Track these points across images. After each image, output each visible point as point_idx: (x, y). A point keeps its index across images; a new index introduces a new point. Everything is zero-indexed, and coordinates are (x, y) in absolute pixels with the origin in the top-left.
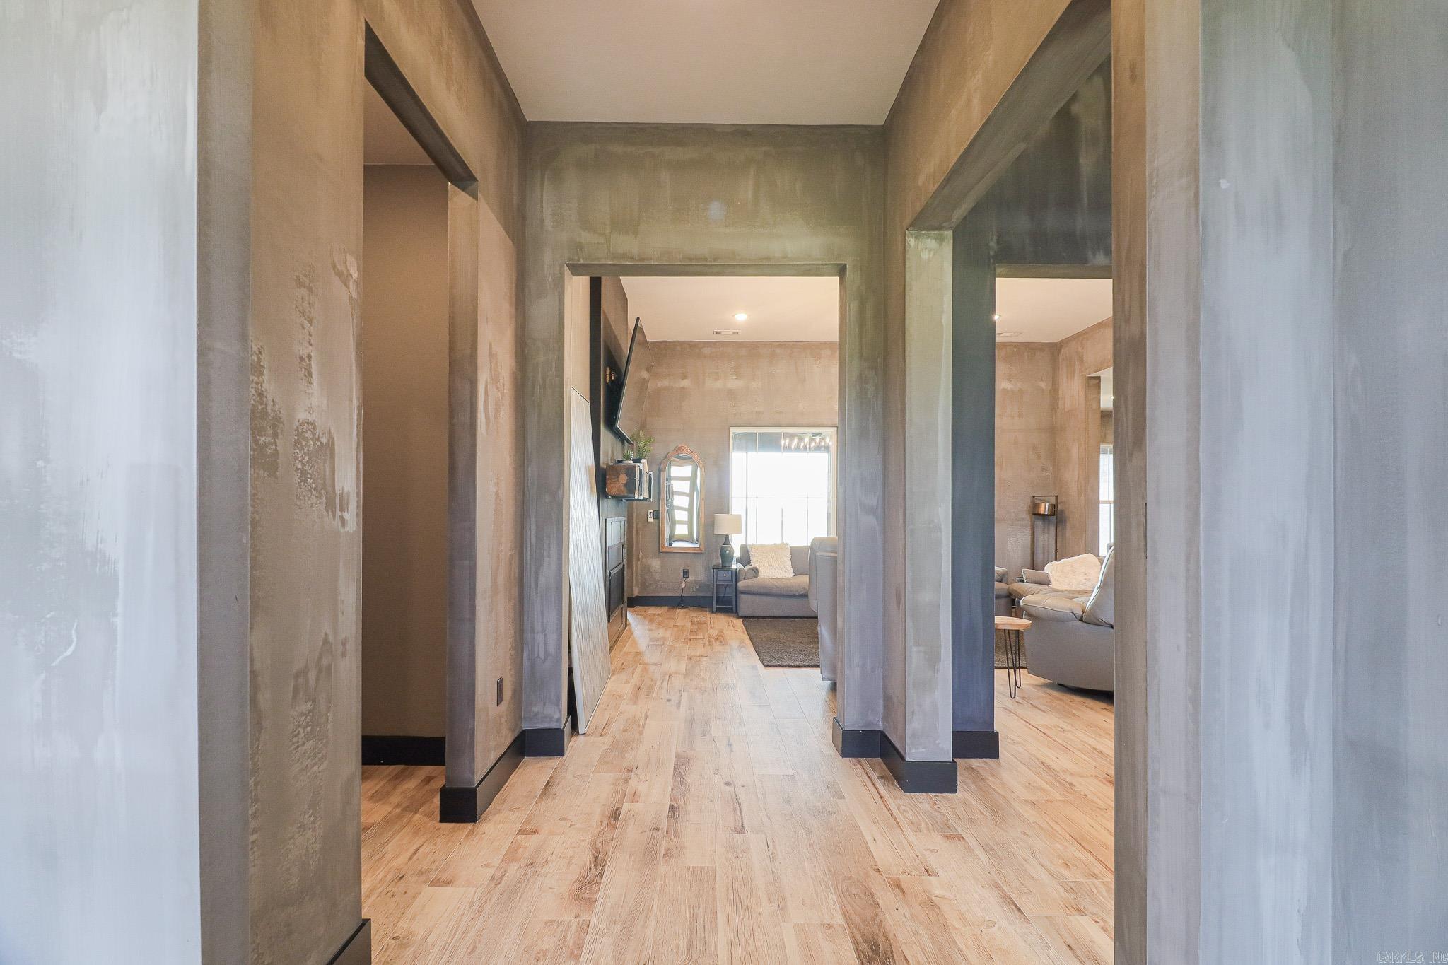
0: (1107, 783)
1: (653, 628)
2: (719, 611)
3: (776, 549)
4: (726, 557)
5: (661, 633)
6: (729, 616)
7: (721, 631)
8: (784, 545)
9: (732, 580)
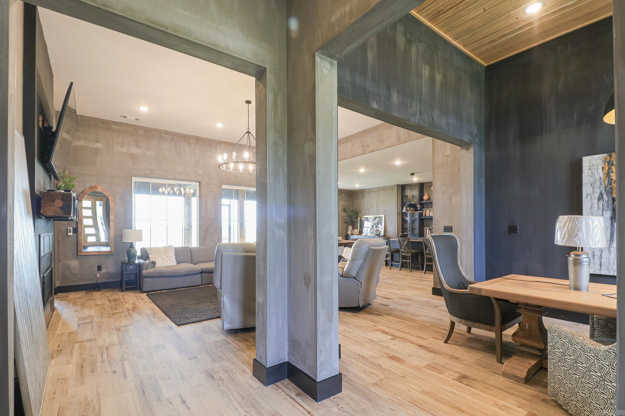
0: (389, 358)
1: (78, 310)
2: (127, 290)
3: (166, 249)
4: (131, 255)
5: (86, 312)
6: (135, 292)
7: (134, 304)
8: (170, 247)
9: (136, 270)
